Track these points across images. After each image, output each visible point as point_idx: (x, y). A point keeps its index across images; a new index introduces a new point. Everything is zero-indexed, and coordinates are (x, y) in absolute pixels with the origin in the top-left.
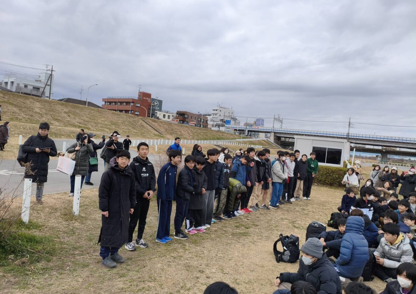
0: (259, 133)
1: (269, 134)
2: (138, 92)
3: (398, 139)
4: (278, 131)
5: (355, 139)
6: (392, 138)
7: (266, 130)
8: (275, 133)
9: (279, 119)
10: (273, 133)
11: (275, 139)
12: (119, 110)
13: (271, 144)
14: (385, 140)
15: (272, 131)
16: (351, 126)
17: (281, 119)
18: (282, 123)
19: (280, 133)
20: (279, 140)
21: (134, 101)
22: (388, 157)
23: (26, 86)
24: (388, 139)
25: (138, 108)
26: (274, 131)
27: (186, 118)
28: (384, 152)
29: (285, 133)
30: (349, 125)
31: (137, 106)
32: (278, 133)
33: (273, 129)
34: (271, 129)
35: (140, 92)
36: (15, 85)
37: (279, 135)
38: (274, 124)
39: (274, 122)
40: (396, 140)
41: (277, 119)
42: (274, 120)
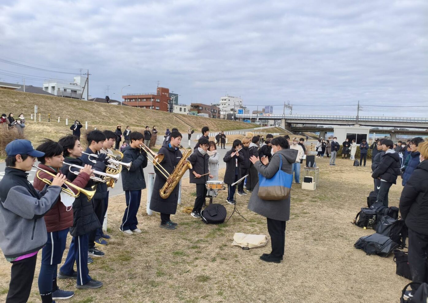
0: (269, 120)
1: (281, 121)
2: (157, 88)
3: (406, 119)
4: (289, 118)
5: (364, 121)
6: (400, 119)
7: (277, 117)
8: (286, 119)
9: (288, 105)
10: (284, 120)
11: (286, 126)
12: (139, 106)
13: (283, 130)
14: (393, 121)
15: (283, 118)
16: (359, 108)
17: (291, 106)
18: (292, 109)
19: (291, 119)
20: (289, 127)
21: (154, 97)
22: (397, 137)
23: (65, 90)
24: (396, 120)
25: (158, 103)
26: (285, 118)
27: (201, 110)
28: (393, 132)
29: (296, 119)
30: (358, 108)
31: (157, 101)
32: (289, 119)
33: (283, 116)
34: (281, 116)
35: (158, 88)
36: (56, 89)
37: (289, 121)
38: (284, 111)
39: (284, 109)
40: (405, 120)
41: (287, 105)
42: (284, 107)
